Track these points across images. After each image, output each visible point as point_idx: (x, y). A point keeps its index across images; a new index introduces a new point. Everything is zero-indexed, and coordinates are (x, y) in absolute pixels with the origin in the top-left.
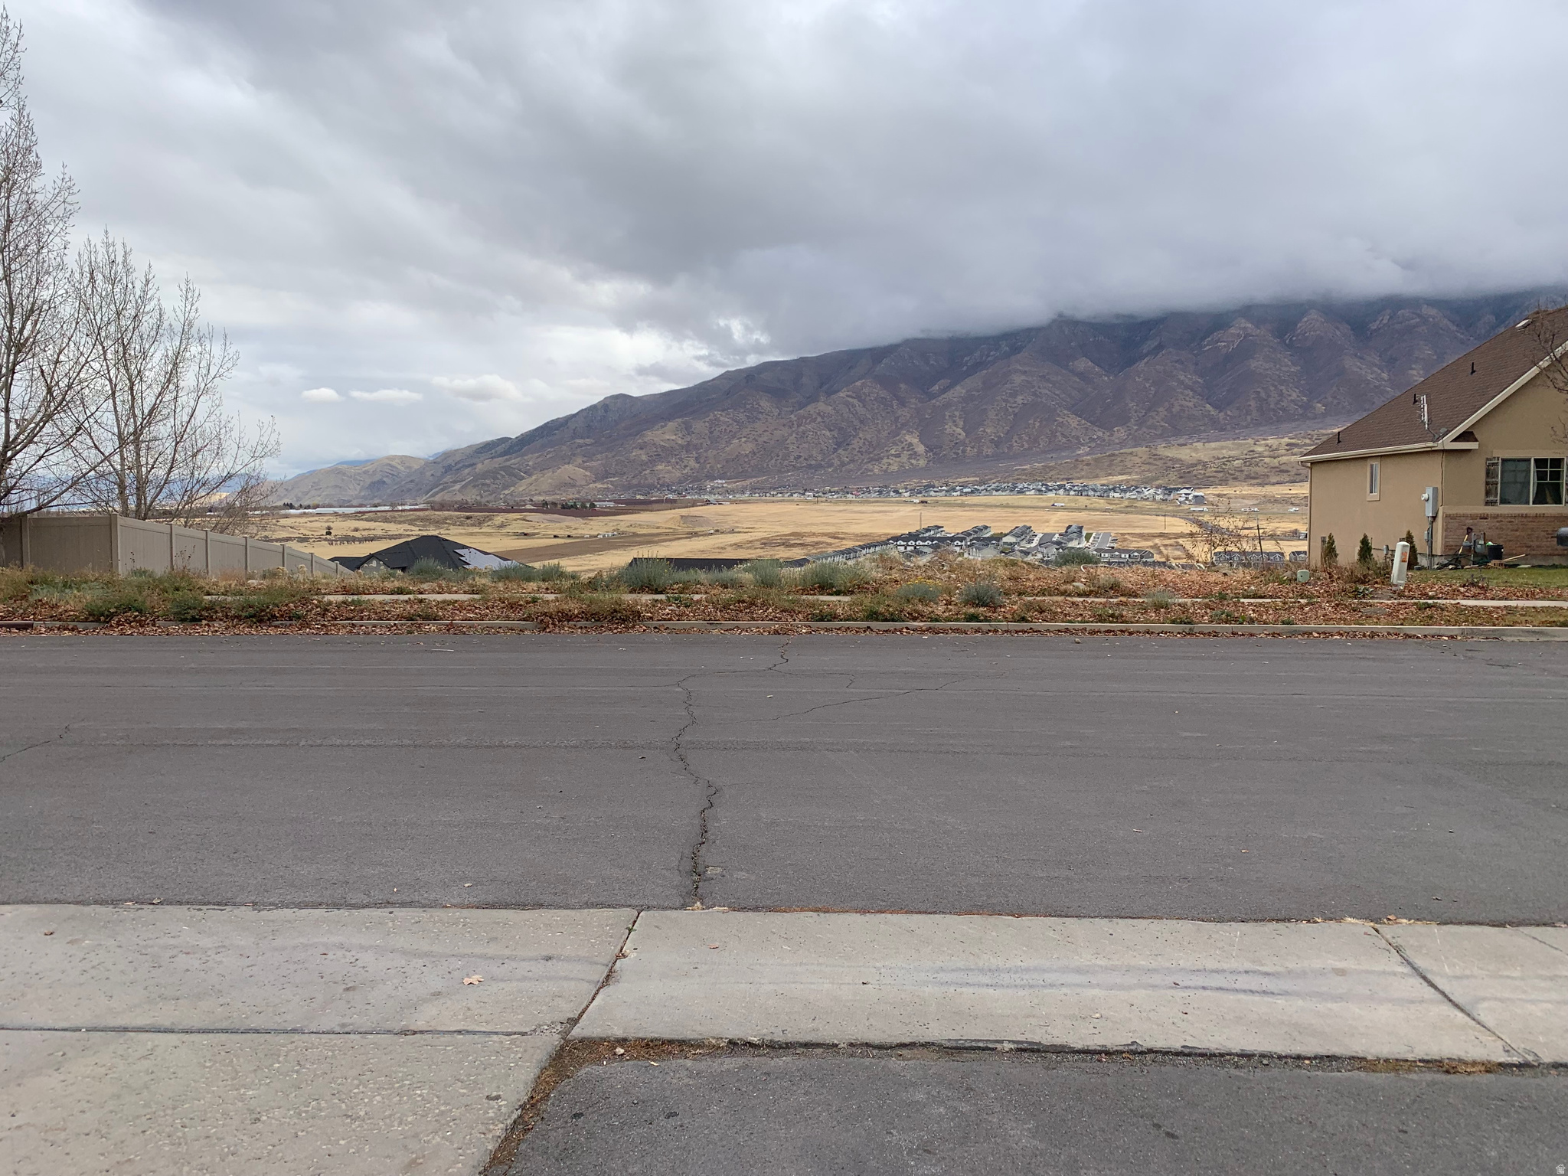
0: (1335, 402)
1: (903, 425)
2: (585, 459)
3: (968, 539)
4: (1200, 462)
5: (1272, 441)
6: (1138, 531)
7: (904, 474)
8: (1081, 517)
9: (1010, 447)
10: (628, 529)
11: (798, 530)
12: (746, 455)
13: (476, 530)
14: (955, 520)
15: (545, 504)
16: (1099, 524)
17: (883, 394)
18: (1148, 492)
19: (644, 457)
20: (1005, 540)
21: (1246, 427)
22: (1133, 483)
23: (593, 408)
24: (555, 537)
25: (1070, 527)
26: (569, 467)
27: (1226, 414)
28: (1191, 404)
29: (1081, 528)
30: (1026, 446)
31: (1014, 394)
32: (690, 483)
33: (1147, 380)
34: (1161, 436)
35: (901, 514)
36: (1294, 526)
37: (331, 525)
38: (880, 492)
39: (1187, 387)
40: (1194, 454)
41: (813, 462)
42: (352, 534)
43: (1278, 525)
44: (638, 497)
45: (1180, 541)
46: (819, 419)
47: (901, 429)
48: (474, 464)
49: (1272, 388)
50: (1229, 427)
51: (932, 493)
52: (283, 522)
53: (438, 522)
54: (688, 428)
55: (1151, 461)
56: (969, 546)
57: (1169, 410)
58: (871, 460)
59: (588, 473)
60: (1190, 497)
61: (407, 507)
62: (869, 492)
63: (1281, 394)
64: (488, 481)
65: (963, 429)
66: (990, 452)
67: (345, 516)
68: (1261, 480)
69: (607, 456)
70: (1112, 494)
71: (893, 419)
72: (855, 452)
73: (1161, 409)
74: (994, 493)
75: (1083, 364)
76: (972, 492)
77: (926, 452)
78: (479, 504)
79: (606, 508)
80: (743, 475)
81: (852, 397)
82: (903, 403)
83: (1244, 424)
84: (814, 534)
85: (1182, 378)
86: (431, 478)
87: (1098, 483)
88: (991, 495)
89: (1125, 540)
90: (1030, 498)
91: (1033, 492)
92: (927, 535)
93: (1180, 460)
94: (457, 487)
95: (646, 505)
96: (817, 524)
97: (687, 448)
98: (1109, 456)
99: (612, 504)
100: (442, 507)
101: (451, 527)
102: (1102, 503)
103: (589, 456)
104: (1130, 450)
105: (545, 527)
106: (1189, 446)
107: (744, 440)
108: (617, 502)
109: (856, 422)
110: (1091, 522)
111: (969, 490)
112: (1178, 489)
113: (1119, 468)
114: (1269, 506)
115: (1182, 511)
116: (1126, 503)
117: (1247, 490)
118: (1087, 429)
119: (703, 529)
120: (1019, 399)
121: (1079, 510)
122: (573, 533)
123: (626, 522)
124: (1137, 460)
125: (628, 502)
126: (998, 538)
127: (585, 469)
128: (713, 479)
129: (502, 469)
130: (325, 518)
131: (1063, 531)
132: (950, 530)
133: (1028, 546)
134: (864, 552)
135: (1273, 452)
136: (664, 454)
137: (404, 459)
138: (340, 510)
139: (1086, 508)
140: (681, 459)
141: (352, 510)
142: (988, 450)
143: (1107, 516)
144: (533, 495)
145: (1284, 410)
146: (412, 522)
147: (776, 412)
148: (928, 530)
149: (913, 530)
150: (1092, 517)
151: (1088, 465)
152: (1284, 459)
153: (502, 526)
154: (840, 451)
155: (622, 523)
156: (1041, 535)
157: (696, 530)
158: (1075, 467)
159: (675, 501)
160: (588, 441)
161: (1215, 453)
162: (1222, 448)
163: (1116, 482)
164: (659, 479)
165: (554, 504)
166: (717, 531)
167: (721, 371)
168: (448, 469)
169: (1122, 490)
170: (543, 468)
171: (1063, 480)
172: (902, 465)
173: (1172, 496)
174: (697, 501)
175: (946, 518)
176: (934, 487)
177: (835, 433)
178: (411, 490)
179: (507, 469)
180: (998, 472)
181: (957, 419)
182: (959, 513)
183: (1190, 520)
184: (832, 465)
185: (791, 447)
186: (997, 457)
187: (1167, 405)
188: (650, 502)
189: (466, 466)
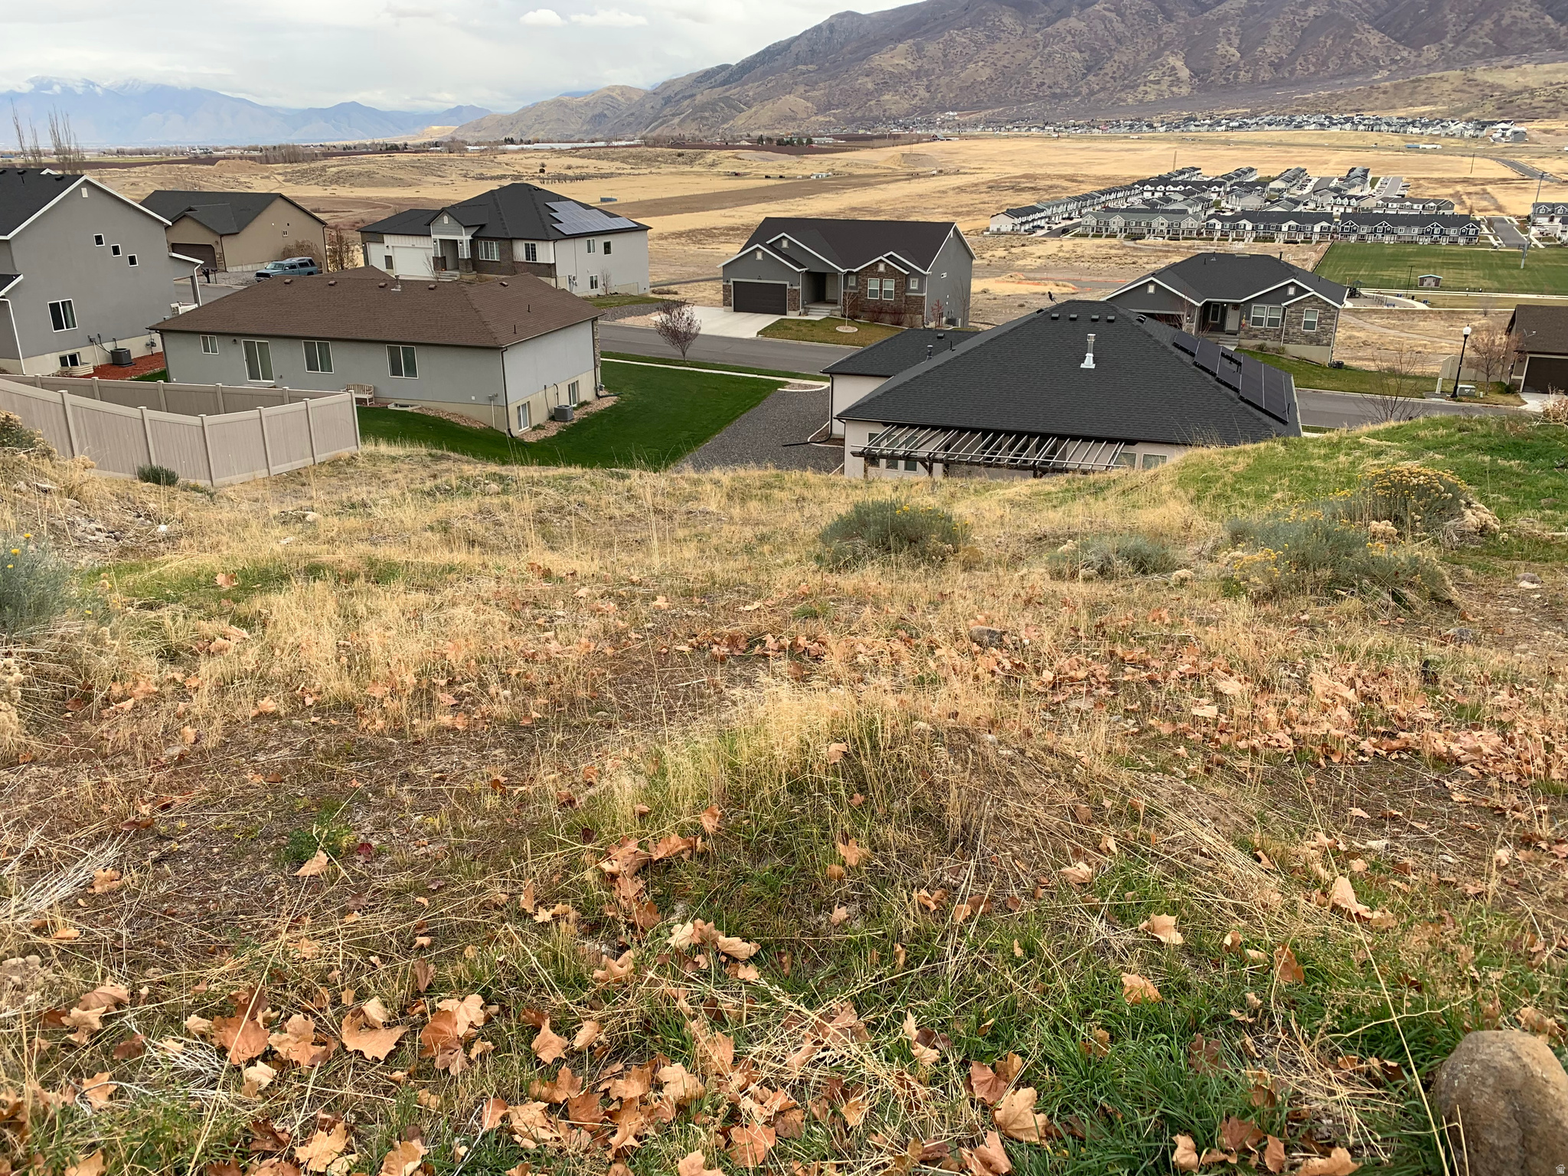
1: (1167, 45)
2: (807, 88)
3: (1228, 184)
4: (1526, 89)
6: (1436, 175)
7: (1162, 104)
8: (1369, 157)
9: (1293, 71)
10: (843, 169)
11: (1031, 171)
12: (983, 82)
13: (687, 168)
14: (1215, 161)
15: (761, 139)
16: (1389, 166)
18: (1456, 127)
19: (870, 86)
20: (1272, 185)
22: (1439, 116)
23: (818, 29)
24: (767, 177)
25: (1353, 170)
26: (790, 98)
28: (1526, 15)
29: (1366, 171)
30: (1312, 69)
32: (918, 116)
34: (1479, 57)
35: (1153, 152)
37: (545, 162)
38: (1131, 127)
40: (1520, 79)
41: (1058, 91)
42: (564, 172)
44: (861, 132)
45: (1489, 188)
46: (1069, 38)
47: (1164, 49)
48: (693, 95)
51: (1192, 128)
52: (500, 158)
53: (650, 159)
54: (919, 49)
55: (1466, 88)
56: (1228, 193)
57: (1497, 23)
58: (1125, 88)
59: (809, 105)
60: (1508, 133)
61: (624, 143)
62: (1119, 126)
64: (706, 114)
65: (1238, 49)
66: (1267, 76)
67: (561, 152)
69: (830, 85)
70: (1410, 129)
71: (1156, 37)
72: (1107, 78)
73: (1487, 22)
74: (1267, 127)
76: (1240, 126)
77: (1191, 77)
78: (694, 139)
79: (825, 143)
80: (976, 107)
81: (1110, 11)
82: (1169, 18)
84: (1049, 176)
86: (651, 111)
87: (1393, 115)
88: (1262, 130)
89: (1419, 187)
90: (1309, 134)
91: (1313, 127)
92: (1180, 178)
93: (1502, 86)
94: (676, 120)
95: (867, 140)
96: (1054, 165)
97: (917, 74)
98: (1413, 81)
99: (830, 140)
100: (657, 143)
101: (663, 165)
102: (1396, 140)
103: (812, 85)
104: (1440, 74)
105: (757, 167)
106: (1516, 69)
107: (981, 63)
108: (836, 137)
109: (1112, 43)
110: (1379, 162)
111: (1236, 124)
112: (1492, 123)
113: (1423, 97)
115: (1495, 151)
116: (1425, 141)
118: (1389, 47)
119: (927, 167)
121: (1367, 148)
122: (785, 173)
123: (842, 160)
124: (1447, 86)
125: (849, 138)
126: (1264, 183)
127: (807, 99)
128: (943, 110)
129: (722, 100)
130: (539, 154)
131: (1345, 175)
132: (1208, 173)
133: (1299, 193)
134: (1103, 199)
136: (892, 81)
137: (624, 90)
138: (557, 146)
139: (1376, 147)
140: (911, 88)
141: (568, 146)
142: (1265, 75)
143: (1401, 156)
144: (750, 130)
146: (624, 160)
147: (1020, 29)
148: (1182, 173)
149: (1164, 173)
150: (1381, 158)
151: (1385, 92)
153: (713, 165)
154: (1090, 77)
155: (839, 162)
156: (1315, 180)
157: (918, 170)
158: (1369, 96)
159: (898, 136)
160: (811, 67)
161: (1548, 78)
162: (1558, 71)
163: (1416, 115)
164: (885, 111)
165: (770, 140)
166: (942, 171)
168: (668, 101)
169: (1423, 124)
170: (763, 98)
171: (1352, 111)
172: (1160, 94)
173: (1485, 132)
174: (924, 136)
175: (1205, 159)
176: (1195, 120)
177: (1086, 55)
178: (629, 124)
179: (726, 100)
180: (1274, 102)
181: (1232, 36)
182: (1221, 151)
183: (1503, 161)
184: (1080, 93)
185: (1034, 72)
186: (1275, 84)
187: (1495, 16)
188: (872, 138)
189: (685, 98)
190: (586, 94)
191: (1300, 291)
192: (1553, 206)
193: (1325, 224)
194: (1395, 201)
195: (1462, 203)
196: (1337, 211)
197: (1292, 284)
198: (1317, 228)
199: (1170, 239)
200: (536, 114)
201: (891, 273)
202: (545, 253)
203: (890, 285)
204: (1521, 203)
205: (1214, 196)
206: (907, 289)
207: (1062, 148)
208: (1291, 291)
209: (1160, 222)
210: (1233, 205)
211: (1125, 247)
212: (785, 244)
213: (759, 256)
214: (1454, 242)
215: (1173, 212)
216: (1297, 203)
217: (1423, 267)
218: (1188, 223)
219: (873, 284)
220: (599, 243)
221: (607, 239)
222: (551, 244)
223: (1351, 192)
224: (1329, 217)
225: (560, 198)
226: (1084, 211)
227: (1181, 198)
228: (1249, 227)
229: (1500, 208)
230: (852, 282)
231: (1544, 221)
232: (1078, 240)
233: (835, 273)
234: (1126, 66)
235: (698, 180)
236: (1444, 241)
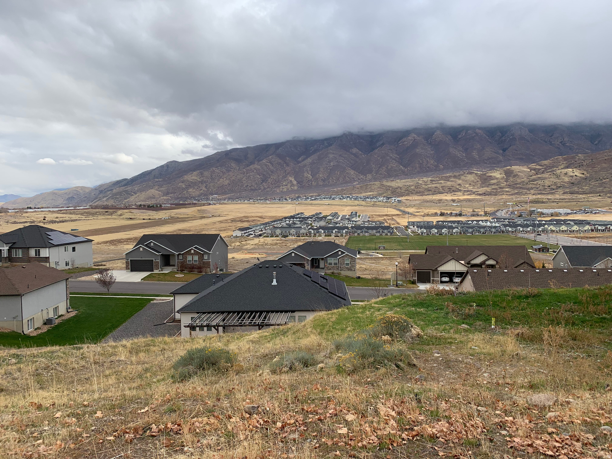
0: (447, 164)
1: (288, 173)
2: (159, 187)
3: (314, 218)
4: (399, 187)
5: (425, 179)
6: (377, 214)
7: (289, 192)
8: (357, 208)
9: (329, 182)
10: (175, 216)
11: (246, 215)
12: (226, 185)
13: (110, 217)
14: (309, 210)
15: (141, 205)
16: (363, 211)
17: (280, 161)
18: (381, 199)
19: (184, 186)
20: (328, 218)
21: (415, 174)
22: (375, 195)
23: (162, 166)
24: (143, 219)
25: (352, 212)
26: (153, 191)
27: (408, 169)
28: (395, 166)
29: (356, 213)
30: (335, 181)
31: (330, 162)
32: (203, 196)
33: (378, 156)
34: (384, 178)
35: (288, 208)
36: (435, 211)
37: (46, 216)
38: (279, 200)
39: (394, 159)
40: (396, 184)
41: (253, 188)
42: (54, 220)
43: (429, 211)
44: (181, 202)
45: (394, 217)
46: (255, 171)
47: (287, 175)
48: (112, 190)
49: (424, 159)
50: (409, 174)
51: (300, 200)
52: (24, 215)
53: (93, 214)
54: (202, 174)
55: (381, 187)
56: (314, 221)
57: (387, 168)
58: (275, 187)
59: (160, 193)
60: (396, 200)
61: (82, 208)
62: (275, 200)
63: (427, 162)
64: (118, 197)
65: (311, 175)
66: (321, 184)
67: (53, 212)
68: (421, 193)
69: (168, 186)
70: (367, 200)
71: (284, 171)
72: (269, 184)
73: (384, 168)
74: (323, 199)
75: (355, 150)
76: (315, 199)
77: (297, 184)
78: (112, 206)
79: (167, 207)
80: (225, 193)
81: (267, 162)
82: (288, 165)
83: (414, 173)
84: (253, 216)
85: (391, 156)
86: (94, 196)
87: (362, 195)
88: (322, 200)
89: (373, 217)
90: (337, 201)
91: (338, 199)
92: (298, 216)
93: (391, 186)
94: (105, 199)
95: (184, 205)
96: (254, 213)
97: (202, 182)
98: (366, 185)
99: (169, 205)
100: (96, 207)
101: (99, 216)
102: (363, 203)
103: (161, 186)
104: (373, 183)
105: (140, 215)
106: (395, 181)
107: (225, 179)
108: (171, 204)
109: (270, 172)
110: (359, 210)
112: (391, 198)
113: (369, 190)
114: (425, 203)
115: (393, 206)
116: (373, 203)
117: (416, 197)
118: (357, 175)
119: (207, 215)
120: (332, 164)
121: (355, 206)
122: (151, 217)
123: (174, 213)
124: (376, 187)
125: (176, 204)
126: (325, 217)
127: (159, 191)
128: (212, 194)
129: (123, 191)
130: (44, 213)
131: (350, 214)
132: (307, 214)
133: (337, 220)
134: (272, 224)
135: (426, 183)
136: (192, 185)
137: (83, 188)
139: (358, 205)
140: (199, 187)
141: (57, 209)
142: (321, 183)
143: (366, 208)
144: (137, 202)
145: (428, 167)
146: (82, 214)
147: (238, 168)
148: (298, 214)
149: (292, 215)
150: (360, 209)
151: (358, 188)
152: (430, 186)
153: (121, 215)
155: (172, 213)
156: (341, 216)
157: (204, 215)
158: (353, 189)
159: (195, 204)
160: (160, 180)
161: (405, 184)
162: (407, 182)
163: (368, 195)
164: (190, 195)
165: (144, 206)
166: (213, 216)
167: (216, 151)
168: (101, 192)
169: (371, 198)
170: (141, 191)
171: (349, 194)
172: (288, 189)
173: (389, 200)
174: (206, 203)
175: (305, 210)
176: (300, 197)
177: (262, 176)
178: (84, 201)
179: (126, 191)
180: (325, 191)
181: (309, 171)
182: (310, 207)
183: (396, 209)
184: (261, 189)
185: (244, 182)
186: (324, 186)
187: (386, 166)
188: (186, 204)
189: (108, 191)
190: (66, 189)
191: (343, 253)
192: (413, 222)
193: (346, 230)
194: (367, 222)
195: (387, 222)
196: (350, 226)
197: (340, 251)
198: (344, 232)
199: (297, 237)
200: (43, 196)
201: (196, 253)
202: (44, 253)
203: (196, 258)
204: (404, 222)
205: (310, 222)
206: (203, 259)
207: (257, 207)
208: (340, 253)
209: (293, 231)
210: (316, 225)
211: (282, 240)
212: (152, 244)
213: (141, 249)
214: (387, 235)
215: (297, 227)
216: (337, 223)
217: (379, 243)
218: (302, 231)
219: (189, 258)
220: (70, 248)
221: (73, 246)
222: (47, 249)
223: (353, 219)
224: (347, 228)
225: (52, 230)
226: (266, 228)
227: (299, 223)
228: (323, 232)
229: (398, 223)
230: (181, 257)
231: (412, 227)
232: (265, 238)
233: (174, 255)
234: (276, 181)
235: (114, 221)
236: (384, 234)
